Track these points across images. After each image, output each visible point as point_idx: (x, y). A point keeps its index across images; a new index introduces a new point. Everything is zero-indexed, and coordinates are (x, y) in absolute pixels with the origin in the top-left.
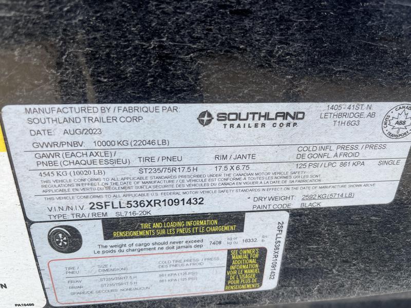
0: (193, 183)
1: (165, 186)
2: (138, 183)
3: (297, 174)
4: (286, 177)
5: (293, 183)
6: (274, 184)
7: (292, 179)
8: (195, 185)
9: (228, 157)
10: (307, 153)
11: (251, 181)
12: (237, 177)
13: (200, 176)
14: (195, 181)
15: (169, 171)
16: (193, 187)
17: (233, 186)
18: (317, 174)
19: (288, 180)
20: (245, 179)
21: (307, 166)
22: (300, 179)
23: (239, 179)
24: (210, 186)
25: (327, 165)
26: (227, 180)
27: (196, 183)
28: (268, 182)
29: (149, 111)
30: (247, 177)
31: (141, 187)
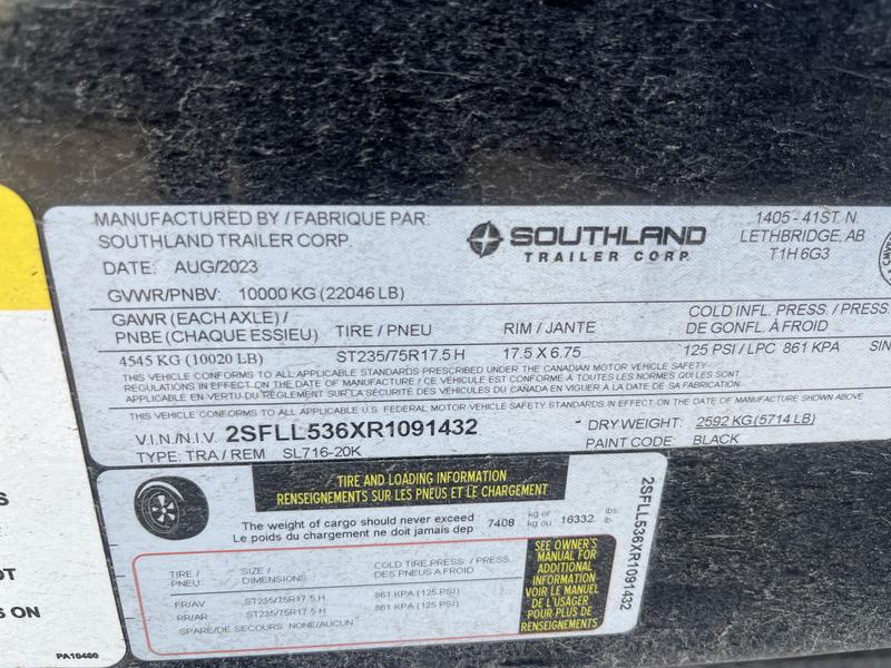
0: (455, 385)
1: (392, 392)
2: (334, 383)
3: (686, 369)
4: (663, 376)
5: (677, 390)
6: (634, 391)
7: (675, 381)
8: (458, 390)
9: (534, 329)
10: (710, 320)
11: (585, 383)
12: (553, 373)
13: (471, 370)
14: (460, 380)
15: (403, 357)
16: (455, 395)
17: (544, 393)
18: (731, 368)
19: (667, 383)
20: (570, 378)
21: (710, 351)
22: (694, 380)
23: (557, 378)
24: (492, 394)
25: (753, 349)
26: (529, 379)
27: (461, 385)
28: (621, 387)
29: (361, 223)
30: (575, 374)
31: (341, 393)
